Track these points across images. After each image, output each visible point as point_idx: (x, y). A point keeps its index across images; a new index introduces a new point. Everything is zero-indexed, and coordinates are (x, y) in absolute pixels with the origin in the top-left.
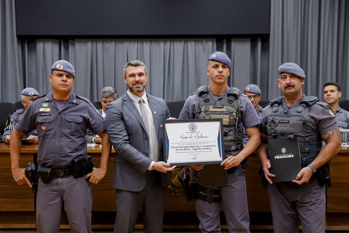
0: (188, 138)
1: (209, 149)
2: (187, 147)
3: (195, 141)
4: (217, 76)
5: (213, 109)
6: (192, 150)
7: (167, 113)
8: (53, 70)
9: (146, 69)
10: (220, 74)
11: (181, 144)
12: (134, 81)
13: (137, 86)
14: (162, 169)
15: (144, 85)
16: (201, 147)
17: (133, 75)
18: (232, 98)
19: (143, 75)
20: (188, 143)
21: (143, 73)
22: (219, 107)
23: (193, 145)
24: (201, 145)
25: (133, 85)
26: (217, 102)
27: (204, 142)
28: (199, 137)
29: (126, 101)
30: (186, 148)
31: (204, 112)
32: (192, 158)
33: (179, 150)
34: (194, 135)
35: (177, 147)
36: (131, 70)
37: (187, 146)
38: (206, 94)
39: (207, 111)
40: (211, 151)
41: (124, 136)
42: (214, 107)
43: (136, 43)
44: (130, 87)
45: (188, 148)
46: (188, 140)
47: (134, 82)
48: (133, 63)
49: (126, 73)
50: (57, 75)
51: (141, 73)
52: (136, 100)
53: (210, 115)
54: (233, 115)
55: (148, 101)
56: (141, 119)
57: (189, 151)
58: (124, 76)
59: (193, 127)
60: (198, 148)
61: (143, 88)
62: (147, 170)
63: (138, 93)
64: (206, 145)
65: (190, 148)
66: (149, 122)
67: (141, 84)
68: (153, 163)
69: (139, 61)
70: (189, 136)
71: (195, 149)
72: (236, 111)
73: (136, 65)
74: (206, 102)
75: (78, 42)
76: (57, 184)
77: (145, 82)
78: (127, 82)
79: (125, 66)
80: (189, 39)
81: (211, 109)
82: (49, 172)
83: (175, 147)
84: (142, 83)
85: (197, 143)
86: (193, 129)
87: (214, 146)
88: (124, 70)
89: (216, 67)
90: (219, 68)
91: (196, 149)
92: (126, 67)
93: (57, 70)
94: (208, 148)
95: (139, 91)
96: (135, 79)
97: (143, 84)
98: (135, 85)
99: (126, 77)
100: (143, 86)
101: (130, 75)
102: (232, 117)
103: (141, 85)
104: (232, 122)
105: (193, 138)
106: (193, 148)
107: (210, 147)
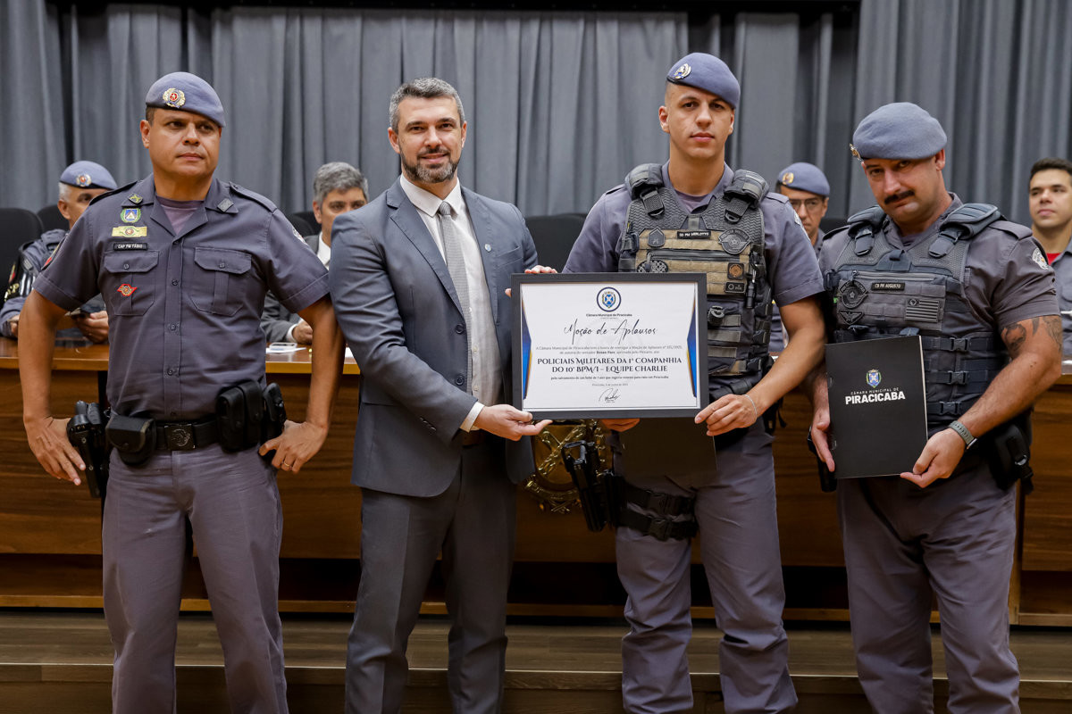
0: (594, 333)
1: (660, 368)
2: (589, 361)
3: (616, 345)
4: (691, 136)
5: (676, 240)
6: (603, 373)
7: (525, 251)
8: (152, 106)
9: (462, 109)
10: (704, 129)
11: (570, 351)
12: (423, 145)
13: (433, 161)
14: (505, 428)
15: (454, 158)
16: (633, 364)
17: (419, 127)
18: (738, 207)
19: (451, 125)
20: (590, 350)
21: (452, 121)
22: (697, 234)
23: (606, 356)
24: (635, 356)
25: (420, 157)
26: (690, 220)
27: (645, 348)
28: (627, 331)
29: (396, 209)
30: (585, 365)
31: (649, 251)
32: (603, 398)
33: (561, 369)
34: (612, 323)
35: (555, 361)
36: (415, 109)
37: (588, 357)
38: (655, 193)
39: (656, 249)
40: (665, 377)
41: (389, 322)
42: (681, 235)
43: (432, 23)
44: (409, 163)
45: (593, 365)
46: (594, 340)
47: (424, 150)
48: (421, 88)
49: (397, 118)
50: (168, 124)
51: (447, 120)
52: (427, 205)
53: (667, 262)
54: (741, 261)
55: (467, 211)
56: (445, 267)
57: (595, 374)
58: (390, 128)
59: (609, 299)
60: (624, 365)
61: (450, 167)
62: (460, 431)
63: (436, 185)
64: (650, 356)
65: (598, 364)
66: (470, 277)
67: (444, 156)
68: (478, 408)
69: (441, 81)
70: (595, 328)
71: (613, 369)
72: (752, 251)
73: (431, 95)
74: (653, 218)
75: (243, 16)
76: (169, 471)
77: (457, 151)
78: (401, 149)
79: (396, 96)
80: (599, 14)
81: (671, 241)
82: (143, 430)
83: (548, 361)
84: (447, 154)
85: (620, 350)
86: (609, 303)
87: (674, 360)
88: (391, 110)
89: (689, 105)
90: (701, 111)
91: (618, 367)
92: (399, 100)
93: (166, 107)
94: (655, 365)
95: (437, 179)
96: (425, 140)
97: (452, 156)
98: (425, 158)
99: (396, 131)
100: (450, 162)
101: (409, 125)
102: (736, 268)
103: (445, 160)
104: (736, 285)
105: (610, 333)
106: (607, 365)
107: (663, 364)
